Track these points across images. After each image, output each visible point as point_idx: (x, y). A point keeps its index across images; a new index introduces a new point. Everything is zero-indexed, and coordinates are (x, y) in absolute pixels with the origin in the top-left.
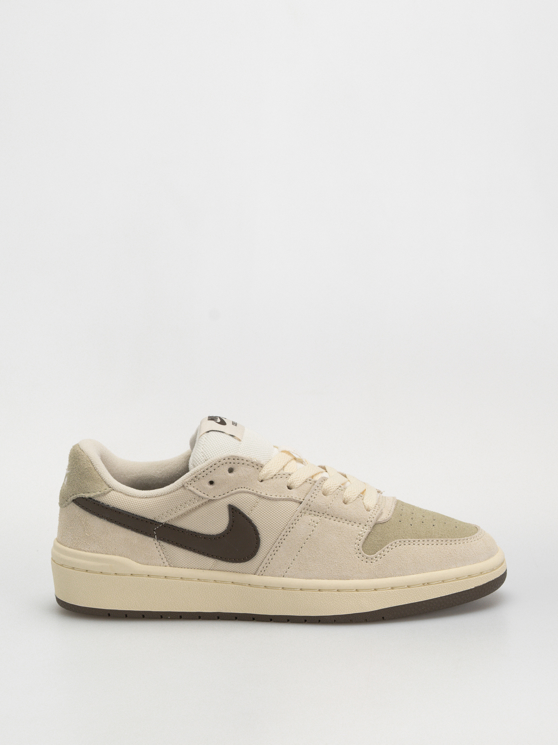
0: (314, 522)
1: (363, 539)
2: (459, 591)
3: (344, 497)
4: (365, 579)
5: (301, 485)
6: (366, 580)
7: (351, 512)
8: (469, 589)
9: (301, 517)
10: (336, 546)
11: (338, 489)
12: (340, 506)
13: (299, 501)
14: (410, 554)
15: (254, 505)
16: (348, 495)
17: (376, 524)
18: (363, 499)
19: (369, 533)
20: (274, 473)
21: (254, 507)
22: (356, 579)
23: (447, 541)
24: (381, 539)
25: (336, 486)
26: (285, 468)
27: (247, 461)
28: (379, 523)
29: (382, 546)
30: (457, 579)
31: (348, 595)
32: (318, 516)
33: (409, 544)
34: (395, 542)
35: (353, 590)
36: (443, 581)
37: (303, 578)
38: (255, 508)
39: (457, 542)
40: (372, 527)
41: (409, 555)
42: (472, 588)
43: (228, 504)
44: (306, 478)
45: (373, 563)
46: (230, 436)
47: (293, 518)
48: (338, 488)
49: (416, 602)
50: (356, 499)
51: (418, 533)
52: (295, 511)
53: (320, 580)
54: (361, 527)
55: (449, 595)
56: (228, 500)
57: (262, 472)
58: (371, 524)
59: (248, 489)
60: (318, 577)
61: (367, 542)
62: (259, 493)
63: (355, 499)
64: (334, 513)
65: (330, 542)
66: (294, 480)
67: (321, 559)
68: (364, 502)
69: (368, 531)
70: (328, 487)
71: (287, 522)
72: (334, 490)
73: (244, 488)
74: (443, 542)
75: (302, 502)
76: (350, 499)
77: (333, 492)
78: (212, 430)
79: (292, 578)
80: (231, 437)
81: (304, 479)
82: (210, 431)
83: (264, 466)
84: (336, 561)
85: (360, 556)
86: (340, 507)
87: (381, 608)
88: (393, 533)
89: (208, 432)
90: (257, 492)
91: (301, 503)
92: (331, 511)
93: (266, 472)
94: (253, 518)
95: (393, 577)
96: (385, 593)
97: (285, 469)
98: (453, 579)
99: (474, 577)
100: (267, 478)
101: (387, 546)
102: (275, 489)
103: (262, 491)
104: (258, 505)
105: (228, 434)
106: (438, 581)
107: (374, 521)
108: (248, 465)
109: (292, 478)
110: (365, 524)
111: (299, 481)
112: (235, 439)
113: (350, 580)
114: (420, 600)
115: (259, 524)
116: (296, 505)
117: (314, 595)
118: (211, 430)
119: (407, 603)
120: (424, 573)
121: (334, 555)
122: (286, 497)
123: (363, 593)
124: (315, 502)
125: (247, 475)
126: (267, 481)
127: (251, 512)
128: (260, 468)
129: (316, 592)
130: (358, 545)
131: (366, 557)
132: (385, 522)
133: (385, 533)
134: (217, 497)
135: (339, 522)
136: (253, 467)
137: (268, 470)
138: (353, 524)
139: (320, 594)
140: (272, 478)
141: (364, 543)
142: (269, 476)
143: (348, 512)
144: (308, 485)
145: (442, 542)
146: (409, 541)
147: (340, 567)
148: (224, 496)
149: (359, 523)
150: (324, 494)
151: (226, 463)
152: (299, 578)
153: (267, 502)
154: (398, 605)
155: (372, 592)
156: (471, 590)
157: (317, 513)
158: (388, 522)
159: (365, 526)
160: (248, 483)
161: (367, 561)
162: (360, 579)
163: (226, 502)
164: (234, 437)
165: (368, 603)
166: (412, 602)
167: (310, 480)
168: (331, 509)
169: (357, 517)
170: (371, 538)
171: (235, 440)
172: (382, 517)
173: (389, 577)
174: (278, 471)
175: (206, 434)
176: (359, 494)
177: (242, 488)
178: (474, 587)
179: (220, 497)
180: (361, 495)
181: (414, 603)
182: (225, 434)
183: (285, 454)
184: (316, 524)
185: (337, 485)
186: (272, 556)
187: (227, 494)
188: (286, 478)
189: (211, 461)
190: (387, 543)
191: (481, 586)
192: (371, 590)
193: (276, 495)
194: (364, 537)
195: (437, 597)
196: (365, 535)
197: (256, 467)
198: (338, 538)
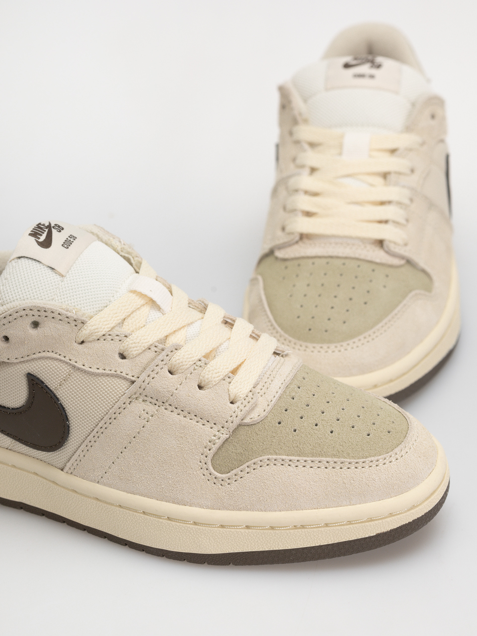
0: (147, 413)
1: (215, 448)
2: (351, 539)
3: (201, 378)
4: (208, 507)
5: (139, 354)
6: (210, 510)
7: (205, 405)
8: (367, 536)
9: (129, 404)
10: (173, 454)
11: (195, 365)
12: (190, 394)
13: (130, 379)
14: (280, 480)
15: (64, 379)
16: (207, 376)
17: (240, 425)
18: (230, 383)
19: (227, 440)
20: (103, 333)
21: (64, 380)
22: (196, 507)
23: (342, 463)
24: (242, 451)
25: (192, 361)
26: (126, 320)
27: (59, 314)
28: (245, 424)
29: (241, 463)
30: (350, 523)
31: (181, 528)
32: (155, 404)
33: (282, 465)
34: (261, 459)
35: (189, 522)
36: (327, 525)
37: (124, 491)
38: (66, 382)
39: (360, 466)
40: (231, 431)
41: (278, 482)
42: (372, 535)
43: (27, 372)
44: (151, 342)
45: (223, 487)
46: (48, 268)
47: (116, 406)
48: (195, 363)
49: (281, 549)
50: (219, 382)
51: (301, 446)
52: (123, 394)
53: (146, 498)
54: (216, 428)
55: (333, 544)
56: (27, 367)
57: (82, 331)
58: (232, 427)
59: (57, 354)
60: (143, 493)
61: (221, 453)
62: (72, 362)
63: (217, 382)
64: (179, 404)
65: (166, 446)
66: (130, 345)
67: (150, 469)
68: (230, 389)
69: (225, 437)
70: (178, 361)
71: (107, 410)
72: (187, 366)
73: (53, 352)
74: (336, 464)
75: (135, 381)
76: (208, 383)
77: (186, 370)
78: (24, 257)
79: (109, 487)
80: (50, 270)
81: (146, 345)
82: (22, 257)
83: (86, 322)
84: (170, 477)
85: (206, 472)
86: (189, 396)
87: (227, 552)
88: (261, 444)
89: (20, 258)
90: (70, 360)
91: (133, 382)
92: (175, 401)
93: (88, 332)
94: (61, 397)
95: (250, 512)
96: (235, 533)
97: (125, 323)
98: (341, 522)
99: (376, 520)
100: (91, 339)
101: (247, 464)
102: (98, 357)
103: (77, 360)
104: (70, 379)
105: (46, 265)
106: (317, 525)
107: (237, 421)
108: (60, 320)
109: (127, 343)
110: (222, 426)
111: (138, 348)
112: (56, 273)
113: (187, 507)
114: (288, 547)
115: (69, 406)
116: (125, 384)
117: (135, 517)
118: (23, 255)
119: (267, 549)
120: (297, 510)
121: (169, 467)
122: (112, 372)
123: (202, 529)
124: (153, 385)
125: (58, 335)
126: (90, 344)
127: (60, 388)
128: (80, 325)
129: (139, 514)
130: (206, 457)
131: (214, 477)
132: (255, 424)
133: (250, 443)
134: (13, 360)
135: (185, 417)
136: (69, 323)
137: (93, 328)
138: (204, 423)
139: (143, 518)
140: (98, 340)
141: (216, 454)
142: (93, 337)
143: (199, 405)
144: (150, 354)
145: (334, 465)
146: (283, 460)
147: (175, 486)
148: (22, 360)
149: (214, 422)
150: (171, 372)
151: (27, 315)
152: (118, 489)
153: (83, 376)
154: (254, 550)
155: (216, 529)
156: (370, 538)
157: (154, 401)
158: (260, 423)
159: (222, 428)
160: (58, 346)
161: (215, 482)
162: (201, 507)
163: (25, 368)
164: (54, 270)
165: (209, 543)
166: (275, 549)
167: (155, 347)
168: (176, 397)
169: (212, 414)
170: (228, 448)
171: (54, 274)
172: (252, 415)
173: (244, 510)
174: (110, 329)
175: (16, 260)
176: (227, 373)
177: (48, 351)
178: (375, 534)
179: (16, 361)
180: (231, 375)
181: (279, 550)
182: (41, 264)
183: (134, 295)
184: (151, 417)
185: (193, 359)
186: (84, 452)
187: (26, 358)
188: (120, 341)
189: (7, 310)
190: (249, 458)
191: (388, 532)
192: (214, 526)
193: (98, 367)
194: (217, 446)
195: (314, 545)
196: (219, 443)
197: (73, 323)
198: (178, 442)
